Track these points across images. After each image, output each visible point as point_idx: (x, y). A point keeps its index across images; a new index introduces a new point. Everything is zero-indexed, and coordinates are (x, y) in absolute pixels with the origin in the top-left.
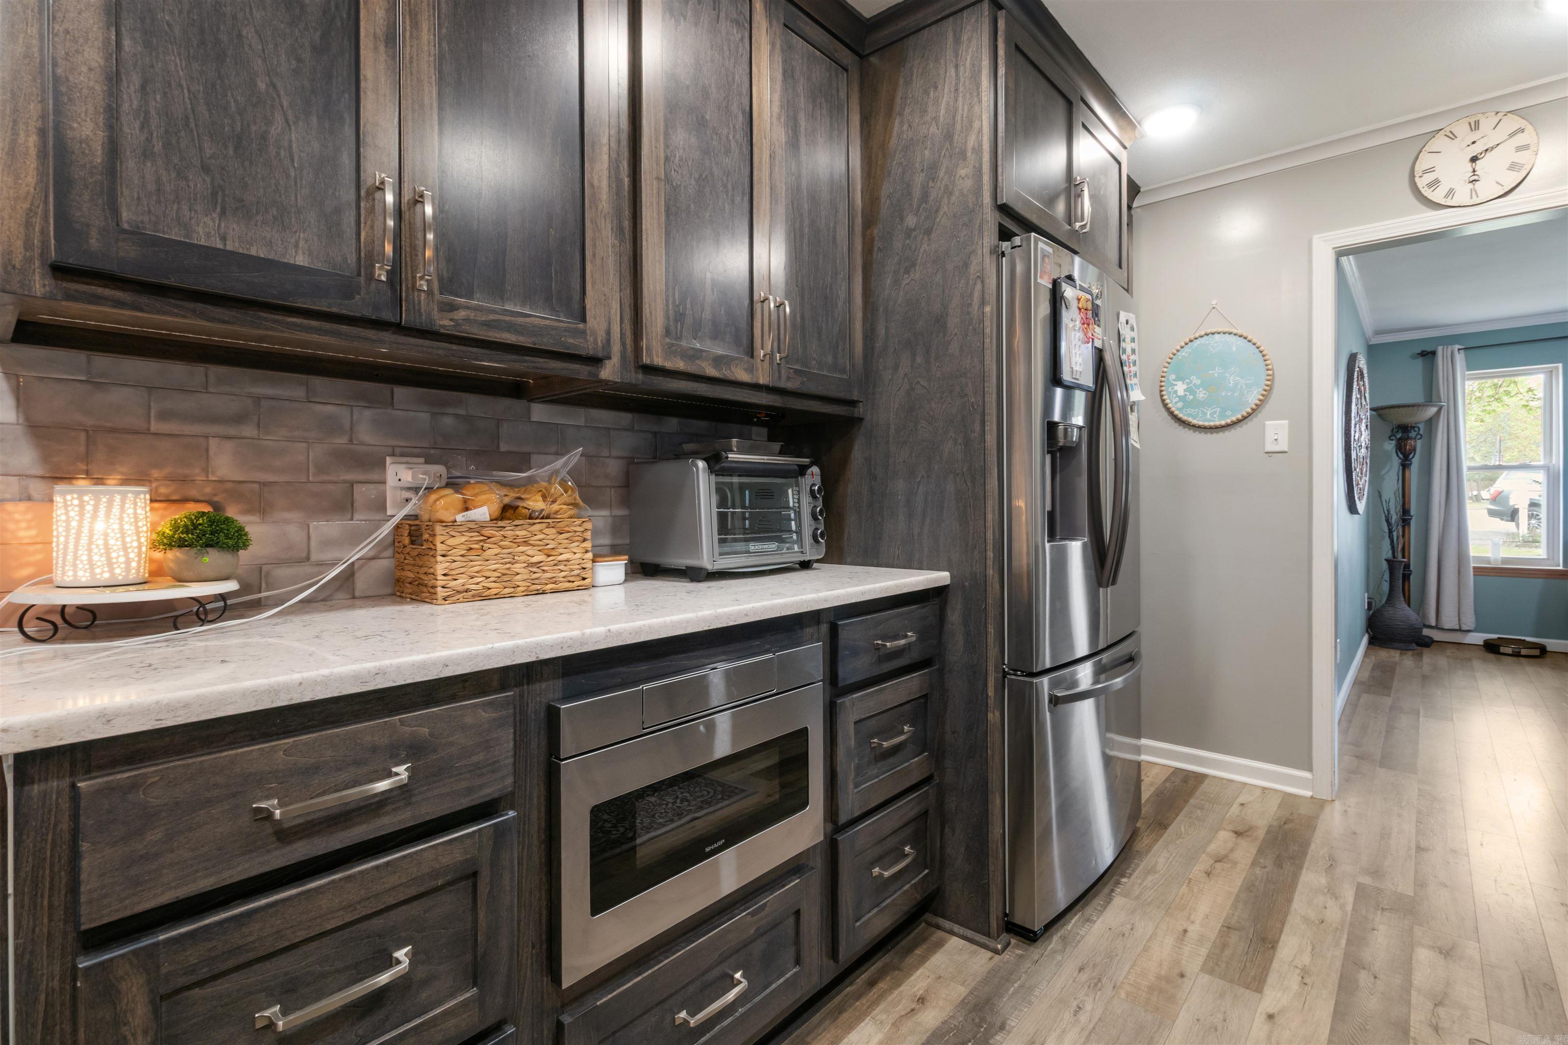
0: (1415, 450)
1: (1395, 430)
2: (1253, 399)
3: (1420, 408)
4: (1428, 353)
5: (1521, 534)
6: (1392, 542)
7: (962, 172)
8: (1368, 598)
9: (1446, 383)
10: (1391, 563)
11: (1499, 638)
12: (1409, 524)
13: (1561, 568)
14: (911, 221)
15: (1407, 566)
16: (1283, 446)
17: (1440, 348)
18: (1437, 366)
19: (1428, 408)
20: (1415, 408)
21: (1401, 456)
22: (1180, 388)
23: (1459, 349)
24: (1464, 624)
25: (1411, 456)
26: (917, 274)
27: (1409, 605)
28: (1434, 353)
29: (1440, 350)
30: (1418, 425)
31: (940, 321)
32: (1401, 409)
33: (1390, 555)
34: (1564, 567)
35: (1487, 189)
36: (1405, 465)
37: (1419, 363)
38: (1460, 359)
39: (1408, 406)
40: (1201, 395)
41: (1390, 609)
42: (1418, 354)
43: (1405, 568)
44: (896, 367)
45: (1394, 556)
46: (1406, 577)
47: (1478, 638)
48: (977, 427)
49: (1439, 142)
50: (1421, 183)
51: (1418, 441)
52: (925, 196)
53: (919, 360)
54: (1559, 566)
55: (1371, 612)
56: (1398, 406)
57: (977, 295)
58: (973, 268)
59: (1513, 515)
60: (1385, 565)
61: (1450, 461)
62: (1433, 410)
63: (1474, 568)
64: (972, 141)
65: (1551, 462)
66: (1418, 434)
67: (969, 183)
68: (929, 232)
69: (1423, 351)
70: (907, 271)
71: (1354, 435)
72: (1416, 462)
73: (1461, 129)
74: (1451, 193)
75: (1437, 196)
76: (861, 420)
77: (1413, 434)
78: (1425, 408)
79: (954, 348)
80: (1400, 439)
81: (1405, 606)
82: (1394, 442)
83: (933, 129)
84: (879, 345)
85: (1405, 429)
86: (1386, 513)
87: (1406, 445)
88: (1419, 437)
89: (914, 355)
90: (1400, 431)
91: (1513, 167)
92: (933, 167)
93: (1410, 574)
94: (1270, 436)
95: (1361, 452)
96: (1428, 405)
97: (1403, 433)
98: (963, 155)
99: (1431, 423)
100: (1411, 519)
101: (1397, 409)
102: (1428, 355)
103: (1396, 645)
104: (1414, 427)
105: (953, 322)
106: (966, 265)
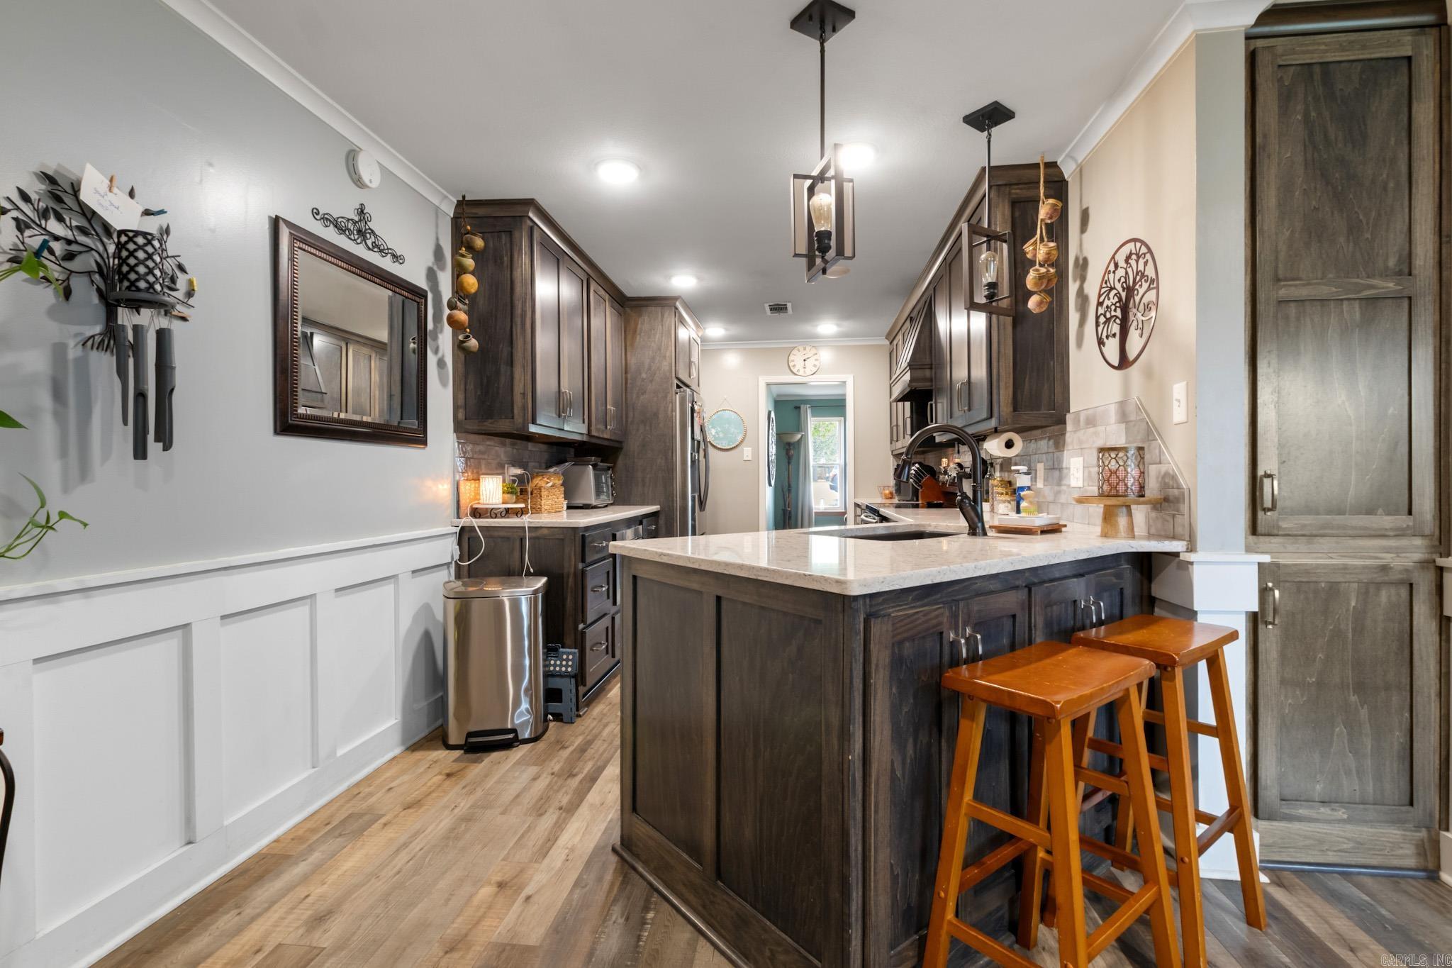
0: (793, 457)
1: (785, 445)
2: (740, 438)
7: (665, 363)
9: (803, 422)
14: (644, 376)
15: (790, 512)
16: (750, 458)
20: (793, 434)
21: (787, 459)
22: (713, 432)
25: (791, 459)
26: (646, 396)
28: (799, 408)
29: (802, 406)
30: (794, 443)
31: (656, 415)
35: (809, 372)
36: (789, 462)
37: (796, 412)
40: (721, 435)
42: (794, 408)
44: (638, 430)
46: (790, 518)
48: (670, 454)
49: (795, 352)
50: (791, 364)
51: (794, 451)
52: (650, 368)
53: (647, 428)
57: (670, 408)
58: (669, 398)
61: (806, 461)
62: (799, 436)
64: (668, 354)
66: (794, 447)
67: (667, 368)
68: (651, 381)
69: (796, 406)
70: (643, 394)
71: (770, 450)
73: (801, 348)
74: (798, 371)
75: (795, 370)
76: (621, 448)
77: (792, 448)
78: (796, 434)
79: (661, 425)
80: (787, 450)
82: (784, 451)
83: (653, 344)
84: (630, 420)
85: (789, 445)
86: (782, 485)
87: (790, 453)
89: (645, 426)
90: (787, 446)
91: (815, 366)
92: (653, 359)
94: (745, 454)
95: (773, 457)
96: (798, 433)
98: (665, 357)
99: (799, 442)
101: (785, 436)
102: (798, 408)
105: (661, 416)
106: (666, 397)
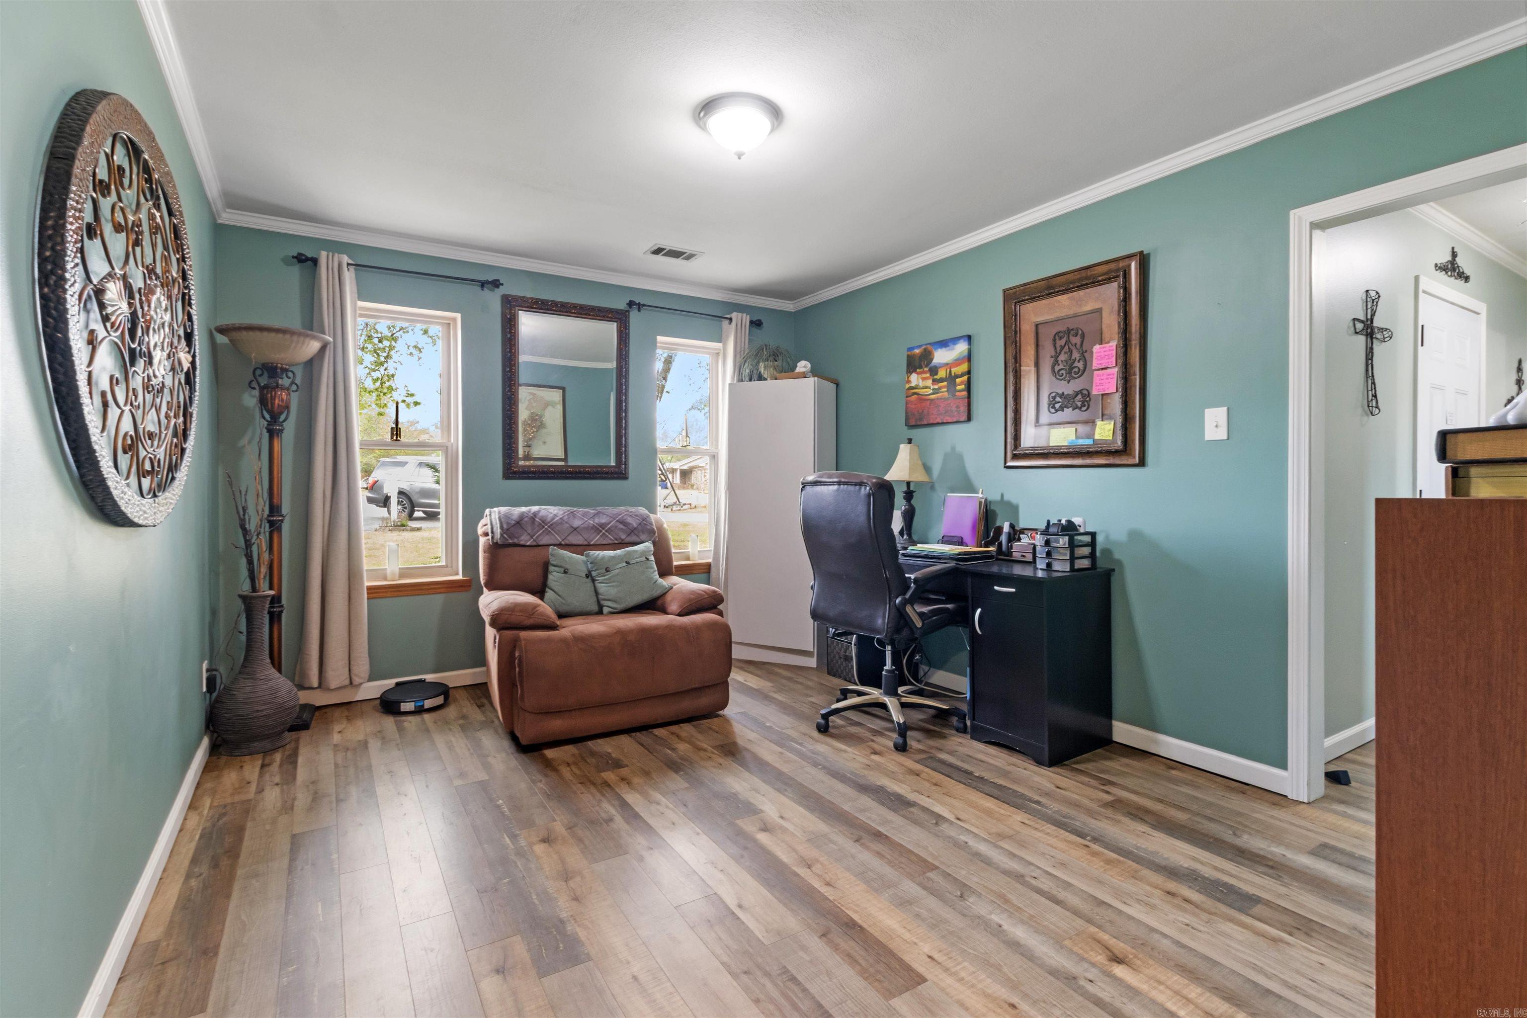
0: (287, 407)
1: (258, 372)
3: (295, 338)
4: (308, 259)
5: (392, 519)
6: (250, 562)
8: (208, 671)
9: (331, 311)
10: (249, 603)
11: (398, 684)
12: (279, 529)
13: (460, 577)
15: (276, 601)
17: (324, 254)
18: (320, 278)
19: (307, 340)
20: (288, 336)
21: (268, 417)
23: (348, 264)
24: (356, 675)
25: (282, 418)
27: (280, 671)
28: (314, 260)
29: (323, 257)
30: (292, 369)
32: (265, 334)
33: (246, 587)
34: (464, 575)
36: (273, 433)
37: (295, 272)
38: (349, 276)
39: (277, 331)
41: (249, 683)
42: (294, 257)
43: (272, 602)
45: (254, 589)
46: (274, 622)
47: (373, 689)
51: (292, 394)
54: (457, 574)
55: (215, 695)
56: (261, 329)
59: (385, 502)
60: (240, 605)
61: (338, 430)
62: (314, 346)
63: (369, 589)
65: (449, 440)
66: (293, 383)
69: (300, 254)
72: (290, 427)
77: (285, 382)
78: (302, 338)
80: (266, 387)
81: (273, 671)
82: (256, 393)
85: (272, 370)
86: (241, 513)
87: (273, 398)
88: (294, 387)
90: (266, 374)
93: (281, 612)
96: (307, 336)
97: (270, 377)
99: (312, 365)
100: (282, 521)
101: (258, 333)
102: (307, 262)
103: (256, 745)
104: (287, 370)
